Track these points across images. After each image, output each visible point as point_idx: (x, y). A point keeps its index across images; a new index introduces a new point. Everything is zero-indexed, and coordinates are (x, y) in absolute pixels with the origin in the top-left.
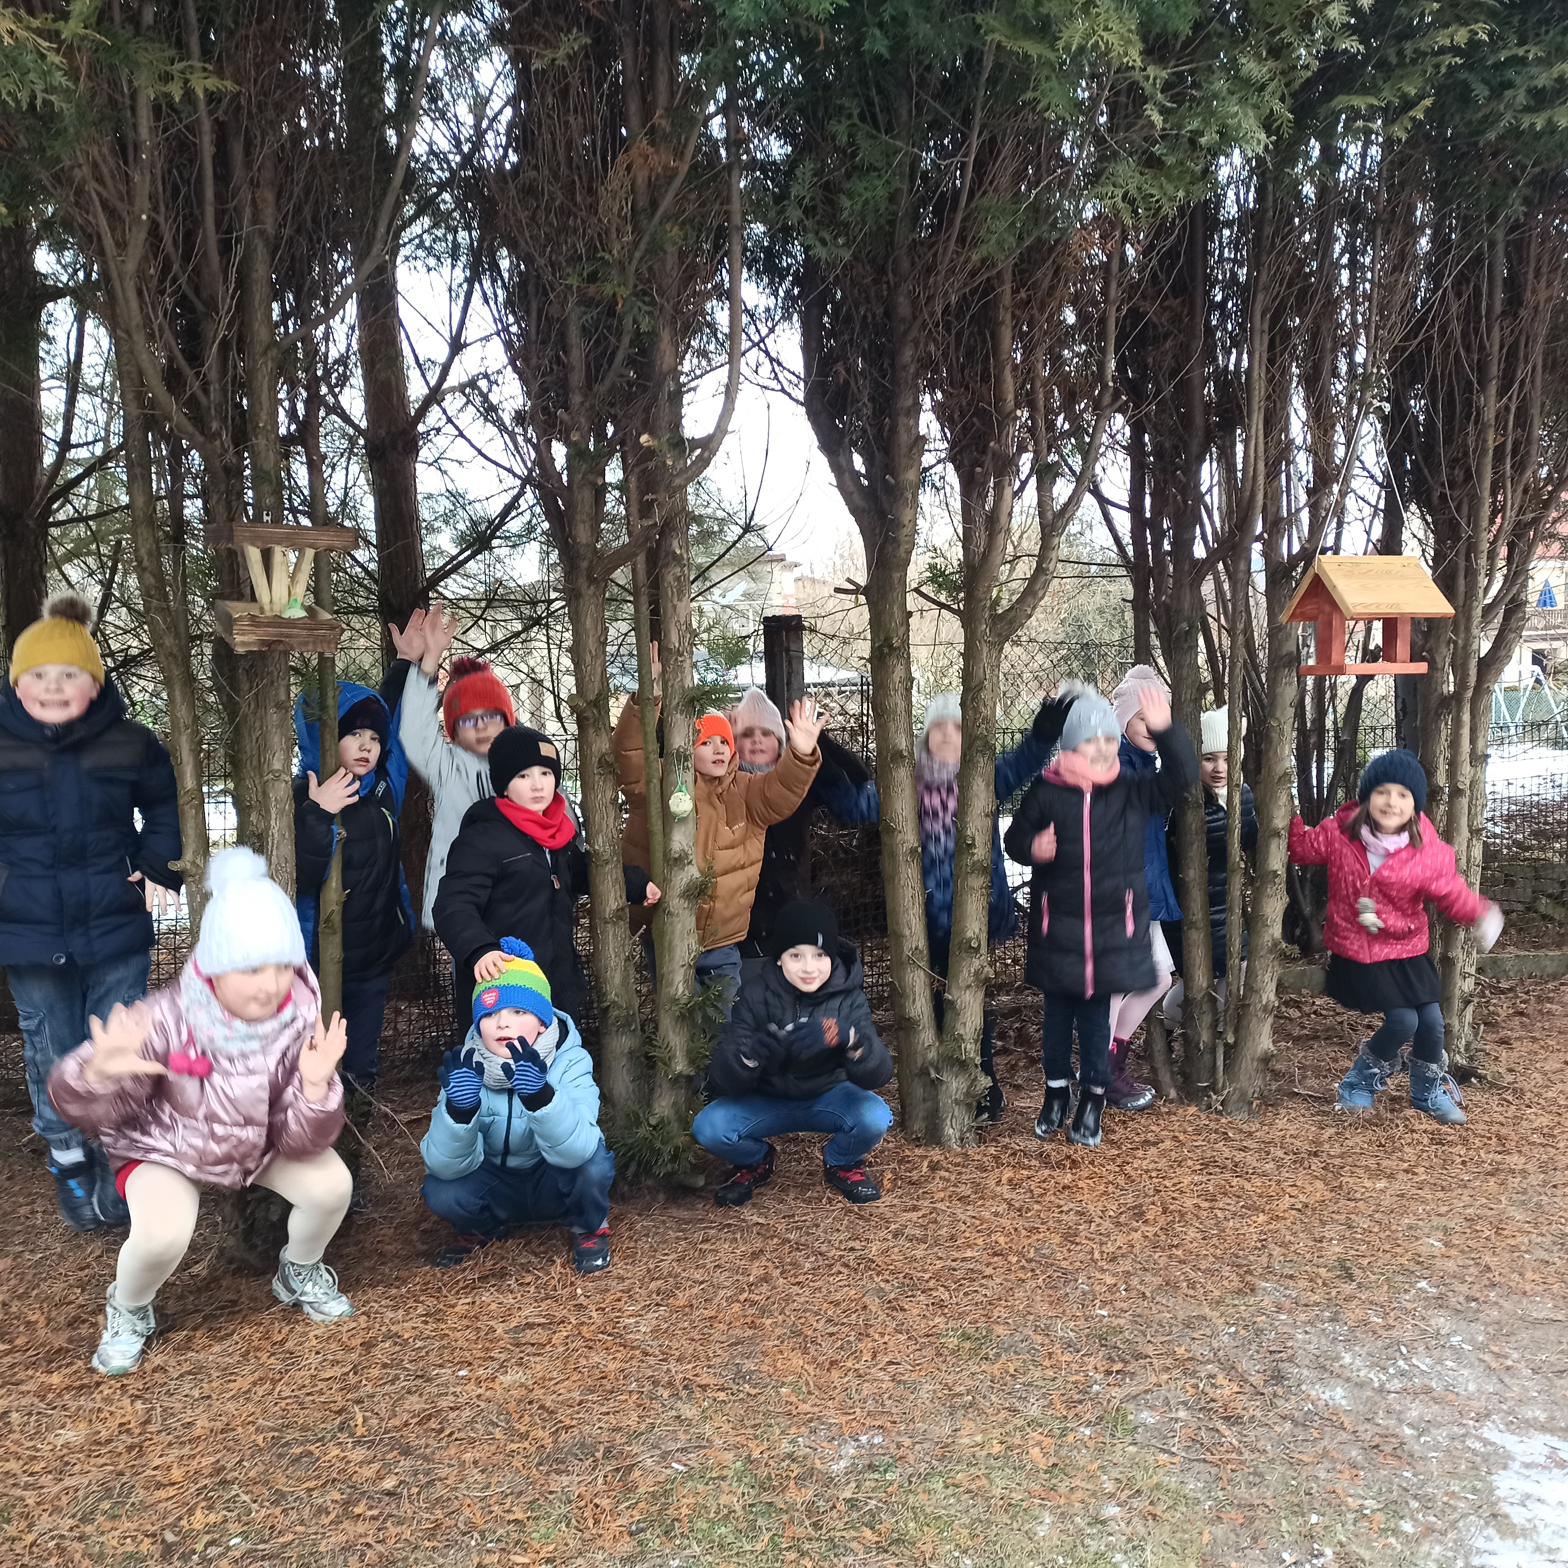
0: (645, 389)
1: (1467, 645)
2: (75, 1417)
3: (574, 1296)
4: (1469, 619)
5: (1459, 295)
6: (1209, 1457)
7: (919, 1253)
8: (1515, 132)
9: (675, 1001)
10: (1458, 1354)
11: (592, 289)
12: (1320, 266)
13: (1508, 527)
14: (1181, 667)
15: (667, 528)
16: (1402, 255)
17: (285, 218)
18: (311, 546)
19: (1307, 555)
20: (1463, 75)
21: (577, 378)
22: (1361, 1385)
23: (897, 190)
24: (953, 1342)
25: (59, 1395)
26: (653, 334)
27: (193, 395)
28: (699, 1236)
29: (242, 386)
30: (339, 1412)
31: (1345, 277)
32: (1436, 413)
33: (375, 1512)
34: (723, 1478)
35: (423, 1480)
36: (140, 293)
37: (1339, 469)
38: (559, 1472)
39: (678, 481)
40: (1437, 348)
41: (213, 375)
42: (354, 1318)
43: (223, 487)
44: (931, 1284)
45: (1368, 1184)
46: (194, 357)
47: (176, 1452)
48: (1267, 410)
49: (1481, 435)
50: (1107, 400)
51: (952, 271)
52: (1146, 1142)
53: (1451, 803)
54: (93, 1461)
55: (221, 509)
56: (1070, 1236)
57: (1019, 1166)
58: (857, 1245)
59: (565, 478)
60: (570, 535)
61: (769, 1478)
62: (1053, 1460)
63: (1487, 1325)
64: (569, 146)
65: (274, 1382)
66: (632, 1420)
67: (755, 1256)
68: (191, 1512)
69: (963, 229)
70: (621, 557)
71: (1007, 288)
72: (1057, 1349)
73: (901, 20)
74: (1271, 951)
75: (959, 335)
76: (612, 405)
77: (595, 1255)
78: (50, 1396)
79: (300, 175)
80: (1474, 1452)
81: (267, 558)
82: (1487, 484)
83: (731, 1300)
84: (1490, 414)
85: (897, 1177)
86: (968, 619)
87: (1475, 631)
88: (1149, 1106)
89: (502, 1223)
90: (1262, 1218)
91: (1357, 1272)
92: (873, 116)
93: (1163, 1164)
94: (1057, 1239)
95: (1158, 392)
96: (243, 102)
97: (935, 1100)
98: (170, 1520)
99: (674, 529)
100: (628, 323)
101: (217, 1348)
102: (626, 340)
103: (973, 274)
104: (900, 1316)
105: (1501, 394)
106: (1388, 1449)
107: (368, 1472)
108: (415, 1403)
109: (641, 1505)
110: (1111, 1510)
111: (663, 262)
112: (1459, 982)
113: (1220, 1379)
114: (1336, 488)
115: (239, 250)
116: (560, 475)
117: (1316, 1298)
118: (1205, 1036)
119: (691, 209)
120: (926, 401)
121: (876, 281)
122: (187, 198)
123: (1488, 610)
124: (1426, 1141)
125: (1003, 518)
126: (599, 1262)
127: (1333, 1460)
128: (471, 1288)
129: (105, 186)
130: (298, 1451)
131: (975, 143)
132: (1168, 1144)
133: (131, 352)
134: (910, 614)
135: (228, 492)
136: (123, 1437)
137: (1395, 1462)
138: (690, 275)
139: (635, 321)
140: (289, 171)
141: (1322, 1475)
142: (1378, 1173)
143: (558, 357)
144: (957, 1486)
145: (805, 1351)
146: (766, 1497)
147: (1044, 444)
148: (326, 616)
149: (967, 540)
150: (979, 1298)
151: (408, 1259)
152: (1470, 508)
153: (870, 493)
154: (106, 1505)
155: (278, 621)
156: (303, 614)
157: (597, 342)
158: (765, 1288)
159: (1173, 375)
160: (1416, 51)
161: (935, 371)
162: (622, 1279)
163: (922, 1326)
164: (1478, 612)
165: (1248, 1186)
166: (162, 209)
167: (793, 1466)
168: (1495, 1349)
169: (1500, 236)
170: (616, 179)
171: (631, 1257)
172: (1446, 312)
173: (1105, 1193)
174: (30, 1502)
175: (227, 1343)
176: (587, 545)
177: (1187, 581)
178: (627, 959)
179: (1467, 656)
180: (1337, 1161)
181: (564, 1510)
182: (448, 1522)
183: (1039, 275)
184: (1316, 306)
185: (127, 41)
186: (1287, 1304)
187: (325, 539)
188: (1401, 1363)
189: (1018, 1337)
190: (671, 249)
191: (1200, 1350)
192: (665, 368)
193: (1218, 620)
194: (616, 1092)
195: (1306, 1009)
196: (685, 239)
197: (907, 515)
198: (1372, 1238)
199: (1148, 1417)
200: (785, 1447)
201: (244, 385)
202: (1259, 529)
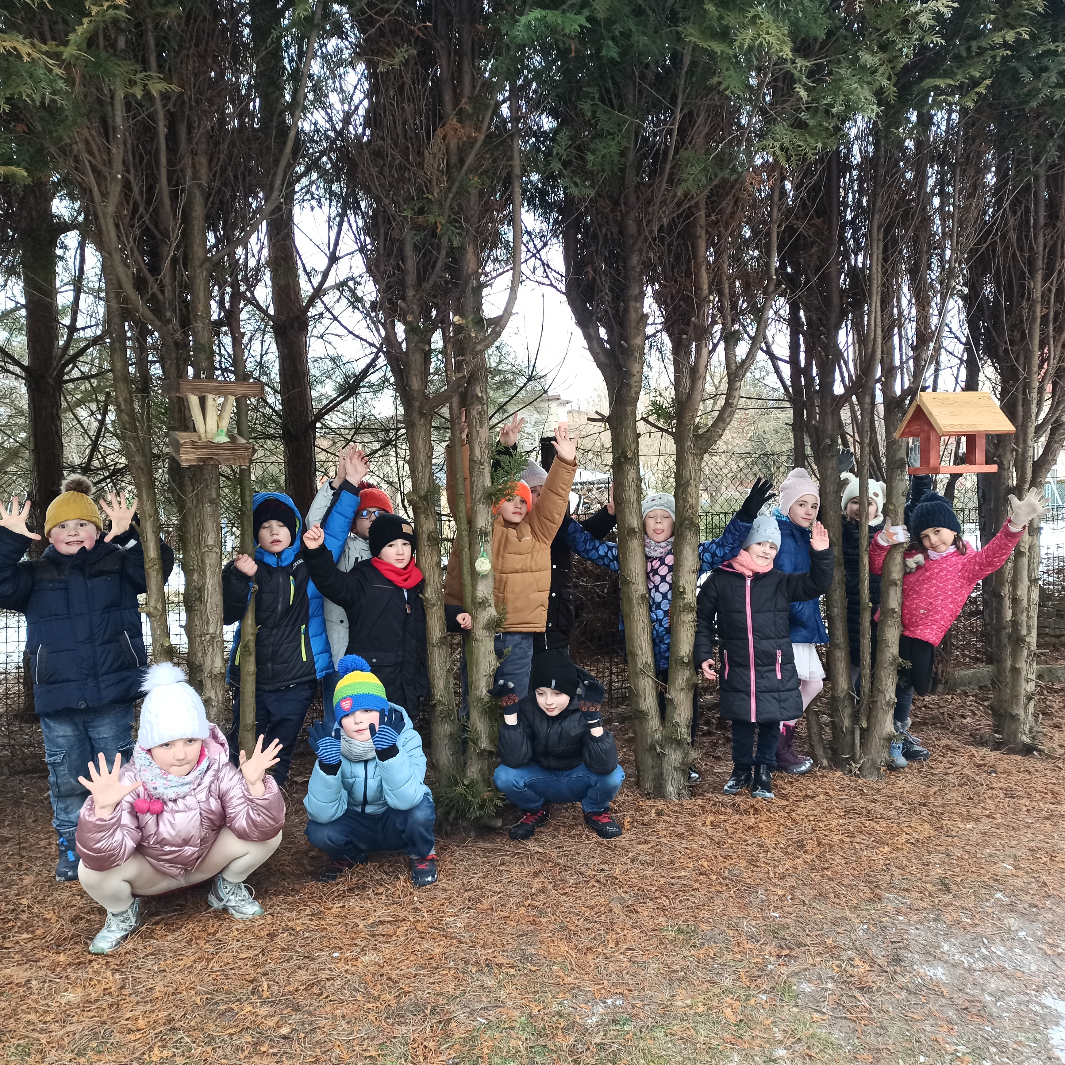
0: (456, 285)
1: (1025, 452)
2: (74, 984)
3: (412, 902)
4: (1025, 435)
5: (1014, 213)
6: (849, 1016)
7: (649, 873)
8: (1050, 101)
9: (480, 700)
10: (1023, 943)
11: (421, 219)
12: (918, 195)
13: (1052, 371)
14: (826, 469)
15: (472, 379)
16: (975, 187)
17: (214, 176)
18: (232, 394)
19: (912, 392)
20: (1014, 63)
21: (411, 279)
22: (955, 966)
23: (627, 148)
24: (671, 934)
25: (64, 969)
26: (462, 248)
27: (153, 294)
28: (498, 861)
29: (186, 287)
30: (252, 982)
31: (936, 202)
32: (1000, 294)
33: (275, 1050)
34: (512, 1028)
35: (309, 1028)
36: (117, 226)
37: (933, 333)
38: (400, 1024)
39: (479, 347)
40: (1000, 248)
41: (167, 281)
42: (262, 916)
43: (174, 355)
44: (657, 894)
45: (961, 826)
46: (155, 269)
47: (141, 1008)
48: (883, 293)
49: (1031, 308)
50: (772, 288)
51: (664, 202)
52: (807, 796)
53: (1016, 561)
54: (85, 1014)
55: (173, 370)
56: (753, 862)
57: (719, 813)
58: (606, 867)
59: (404, 346)
60: (407, 385)
61: (544, 1029)
62: (741, 1017)
63: (1043, 923)
64: (405, 122)
65: (208, 960)
66: (450, 988)
67: (536, 874)
68: (151, 1050)
69: (671, 175)
70: (441, 399)
71: (702, 213)
72: (743, 939)
73: (627, 35)
74: (891, 664)
75: (670, 245)
76: (435, 296)
77: (427, 873)
78: (58, 969)
79: (224, 147)
80: (1036, 1013)
81: (203, 402)
82: (1036, 342)
83: (519, 905)
84: (1037, 294)
85: (634, 820)
86: (679, 439)
87: (1030, 443)
88: (809, 771)
89: (362, 851)
90: (887, 849)
91: (953, 886)
92: (610, 100)
93: (818, 811)
94: (744, 863)
95: (807, 281)
96: (186, 99)
97: (661, 767)
98: (137, 1054)
99: (477, 379)
100: (445, 240)
101: (170, 937)
102: (443, 253)
103: (679, 205)
104: (635, 916)
105: (1045, 280)
106: (974, 1011)
107: (271, 1023)
108: (303, 975)
109: (456, 1047)
110: (781, 1052)
111: (468, 200)
112: (1024, 685)
113: (857, 962)
114: (932, 345)
115: (183, 198)
116: (401, 344)
117: (924, 905)
118: (847, 723)
119: (487, 163)
120: (649, 291)
121: (613, 211)
122: (149, 162)
123: (1039, 429)
124: (1002, 795)
125: (702, 369)
126: (430, 879)
127: (936, 1018)
128: (342, 896)
129: (94, 157)
130: (223, 1007)
131: (678, 116)
132: (822, 797)
133: (112, 266)
134: (639, 435)
135: (178, 359)
136: (106, 998)
137: (979, 1020)
138: (487, 209)
139: (450, 240)
140: (217, 144)
141: (928, 1028)
142: (967, 818)
143: (398, 265)
144: (672, 1035)
145: (569, 940)
146: (542, 1042)
147: (729, 319)
148: (242, 441)
149: (677, 384)
150: (689, 904)
151: (300, 877)
152: (1025, 358)
153: (610, 353)
154: (94, 1044)
155: (211, 445)
156: (227, 439)
157: (425, 254)
158: (542, 897)
159: (817, 271)
160: (979, 48)
161: (654, 271)
162: (445, 890)
163: (650, 924)
164: (1032, 430)
165: (877, 827)
166: (132, 170)
167: (561, 1020)
168: (1050, 941)
169: (1042, 172)
170: (436, 144)
171: (451, 875)
172: (1006, 224)
173: (778, 832)
174: (43, 1041)
175: (177, 934)
176: (419, 391)
177: (829, 410)
178: (448, 671)
179: (1024, 460)
180: (940, 810)
181: (403, 1050)
182: (325, 1057)
183: (724, 204)
184: (916, 221)
185: (106, 60)
186: (904, 909)
187: (241, 390)
188: (983, 950)
189: (716, 931)
190: (474, 192)
191: (842, 941)
192: (470, 271)
193: (853, 437)
194: (441, 762)
195: (919, 704)
196: (483, 184)
197: (635, 368)
198: (964, 863)
199: (807, 988)
200: (555, 1007)
201: (187, 287)
202: (879, 374)
